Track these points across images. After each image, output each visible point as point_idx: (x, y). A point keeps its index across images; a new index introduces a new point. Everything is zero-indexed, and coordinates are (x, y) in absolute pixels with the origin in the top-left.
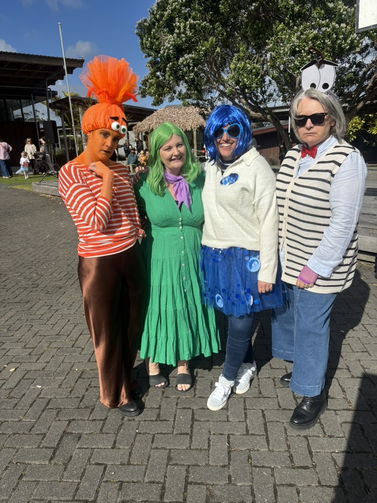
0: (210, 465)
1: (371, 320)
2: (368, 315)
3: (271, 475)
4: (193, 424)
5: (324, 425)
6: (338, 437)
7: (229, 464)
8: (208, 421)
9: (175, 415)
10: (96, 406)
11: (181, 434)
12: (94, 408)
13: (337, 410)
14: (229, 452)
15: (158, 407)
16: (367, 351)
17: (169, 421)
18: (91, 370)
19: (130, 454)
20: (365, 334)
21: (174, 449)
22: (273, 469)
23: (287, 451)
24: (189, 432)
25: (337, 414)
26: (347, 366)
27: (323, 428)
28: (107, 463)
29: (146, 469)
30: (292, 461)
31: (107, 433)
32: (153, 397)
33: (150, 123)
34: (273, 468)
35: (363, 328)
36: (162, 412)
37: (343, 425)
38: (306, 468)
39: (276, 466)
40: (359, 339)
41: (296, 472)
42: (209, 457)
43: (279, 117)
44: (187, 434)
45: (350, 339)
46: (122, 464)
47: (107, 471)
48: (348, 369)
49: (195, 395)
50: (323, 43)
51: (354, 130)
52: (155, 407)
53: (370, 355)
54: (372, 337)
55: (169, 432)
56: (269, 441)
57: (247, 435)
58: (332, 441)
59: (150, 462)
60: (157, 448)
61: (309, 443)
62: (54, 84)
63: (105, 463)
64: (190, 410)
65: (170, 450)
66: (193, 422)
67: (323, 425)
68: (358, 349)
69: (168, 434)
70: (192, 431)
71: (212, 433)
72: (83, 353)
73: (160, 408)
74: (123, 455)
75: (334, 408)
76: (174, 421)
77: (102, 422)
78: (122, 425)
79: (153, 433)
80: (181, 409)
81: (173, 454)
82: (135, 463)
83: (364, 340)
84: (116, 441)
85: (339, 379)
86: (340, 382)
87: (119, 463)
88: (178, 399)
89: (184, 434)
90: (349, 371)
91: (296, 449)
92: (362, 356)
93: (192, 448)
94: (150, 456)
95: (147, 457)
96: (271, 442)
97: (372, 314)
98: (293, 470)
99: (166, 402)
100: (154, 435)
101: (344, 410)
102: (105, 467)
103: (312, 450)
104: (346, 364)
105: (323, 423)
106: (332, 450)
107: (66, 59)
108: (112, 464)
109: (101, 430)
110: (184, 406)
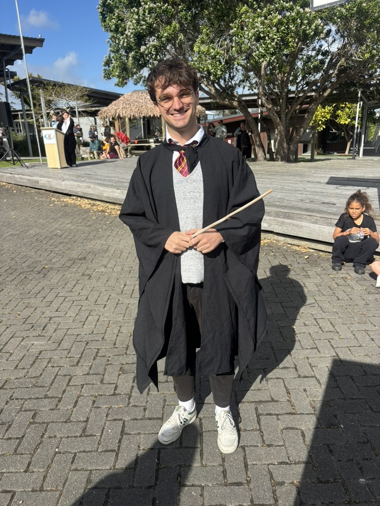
0: (134, 487)
1: (323, 314)
2: (322, 309)
3: (201, 495)
4: (122, 439)
5: (264, 432)
6: (277, 446)
7: (156, 484)
8: (139, 434)
9: (104, 428)
10: (14, 422)
11: (106, 451)
12: (11, 425)
13: (280, 415)
14: (157, 470)
15: (85, 419)
16: (316, 348)
17: (95, 436)
18: (17, 378)
19: (45, 477)
20: (317, 329)
21: (96, 470)
22: (203, 488)
23: (221, 465)
24: (116, 448)
25: (278, 419)
26: (295, 365)
27: (262, 436)
28: (16, 490)
29: (61, 495)
30: (225, 477)
31: (22, 454)
32: (81, 407)
33: (116, 108)
34: (204, 486)
35: (315, 322)
36: (88, 426)
37: (284, 431)
38: (239, 484)
39: (207, 483)
40: (310, 335)
41: (227, 490)
42: (134, 477)
43: (247, 105)
44: (113, 451)
45: (301, 335)
46: (33, 491)
47: (15, 499)
48: (296, 368)
49: (128, 404)
50: (287, 28)
51: (323, 120)
52: (82, 420)
53: (319, 351)
54: (323, 332)
55: (93, 449)
56: (203, 454)
57: (180, 448)
58: (270, 450)
59: (66, 487)
60: (76, 470)
61: (245, 455)
62: (13, 64)
63: (13, 489)
64: (120, 422)
65: (91, 471)
66: (122, 436)
67: (262, 432)
68: (308, 346)
69: (92, 451)
70: (119, 447)
71: (141, 448)
72: (11, 359)
73: (87, 421)
74: (36, 479)
75: (276, 413)
76: (101, 436)
77: (18, 440)
78: (40, 443)
79: (74, 451)
80: (110, 420)
81: (93, 476)
82: (49, 489)
83: (314, 336)
84: (31, 463)
85: (285, 380)
86: (286, 383)
87: (30, 490)
88: (109, 409)
89: (110, 451)
90: (297, 370)
91: (231, 462)
92: (311, 353)
93: (116, 467)
94: (67, 479)
95: (63, 481)
96: (205, 455)
97: (326, 308)
98: (225, 487)
99: (95, 413)
100: (75, 454)
101: (286, 414)
102: (13, 495)
103: (248, 462)
104: (294, 363)
105: (263, 430)
106: (270, 462)
107: (24, 38)
108: (22, 491)
109: (16, 450)
110: (115, 417)
